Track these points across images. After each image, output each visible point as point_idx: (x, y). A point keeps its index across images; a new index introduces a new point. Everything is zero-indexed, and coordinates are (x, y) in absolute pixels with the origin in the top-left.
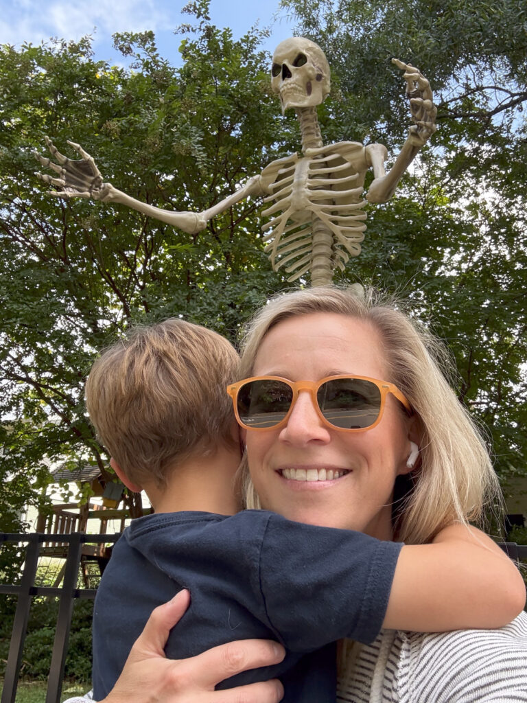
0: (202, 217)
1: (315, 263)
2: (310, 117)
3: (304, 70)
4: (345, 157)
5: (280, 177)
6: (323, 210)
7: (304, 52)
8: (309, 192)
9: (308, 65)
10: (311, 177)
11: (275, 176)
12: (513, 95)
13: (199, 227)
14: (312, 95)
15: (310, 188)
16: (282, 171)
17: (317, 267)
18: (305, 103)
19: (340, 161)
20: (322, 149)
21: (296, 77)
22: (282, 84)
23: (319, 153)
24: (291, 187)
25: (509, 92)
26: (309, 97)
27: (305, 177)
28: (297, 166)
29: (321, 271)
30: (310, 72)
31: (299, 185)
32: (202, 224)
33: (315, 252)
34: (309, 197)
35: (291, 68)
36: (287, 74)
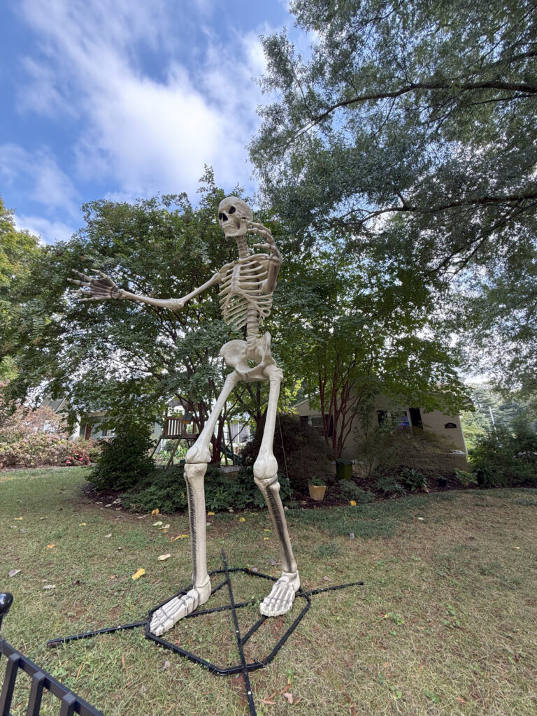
0: (181, 302)
1: (249, 320)
2: (242, 240)
3: (234, 216)
4: (260, 262)
5: (228, 274)
6: (247, 293)
7: (234, 206)
8: (239, 283)
9: (236, 213)
10: (241, 275)
11: (226, 274)
12: (370, 213)
13: (178, 307)
14: (240, 229)
15: (240, 281)
16: (228, 271)
17: (249, 322)
18: (236, 234)
19: (257, 265)
20: (250, 257)
21: (230, 220)
22: (224, 224)
23: (248, 260)
24: (231, 281)
25: (368, 212)
26: (239, 231)
27: (238, 275)
28: (234, 269)
29: (251, 325)
30: (238, 216)
31: (234, 279)
32: (180, 306)
33: (249, 314)
34: (240, 287)
35: (227, 215)
36: (225, 219)
